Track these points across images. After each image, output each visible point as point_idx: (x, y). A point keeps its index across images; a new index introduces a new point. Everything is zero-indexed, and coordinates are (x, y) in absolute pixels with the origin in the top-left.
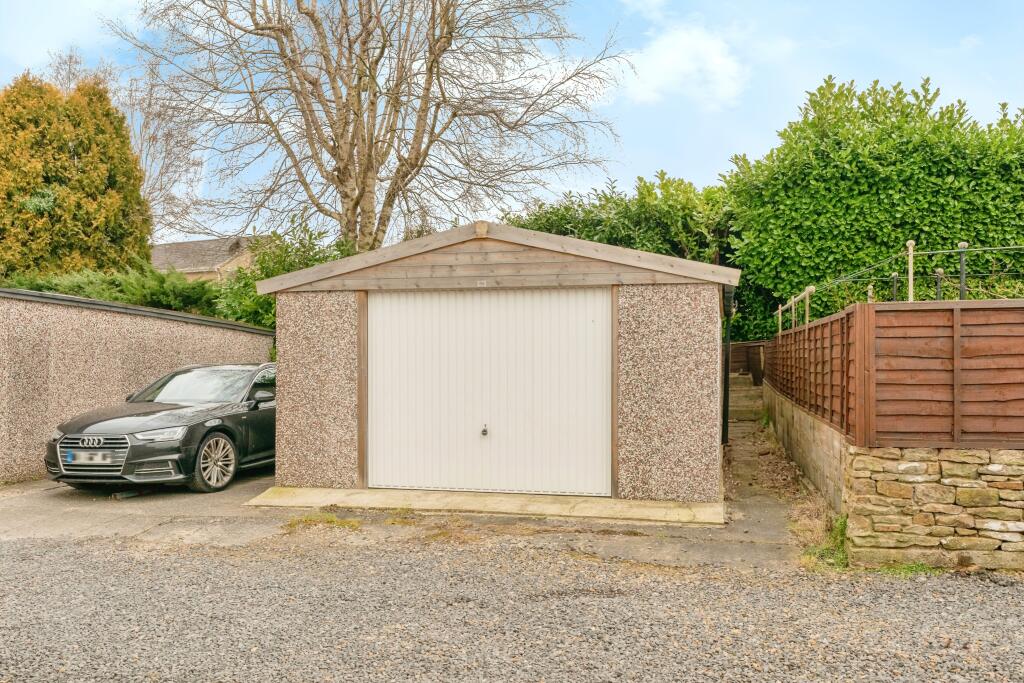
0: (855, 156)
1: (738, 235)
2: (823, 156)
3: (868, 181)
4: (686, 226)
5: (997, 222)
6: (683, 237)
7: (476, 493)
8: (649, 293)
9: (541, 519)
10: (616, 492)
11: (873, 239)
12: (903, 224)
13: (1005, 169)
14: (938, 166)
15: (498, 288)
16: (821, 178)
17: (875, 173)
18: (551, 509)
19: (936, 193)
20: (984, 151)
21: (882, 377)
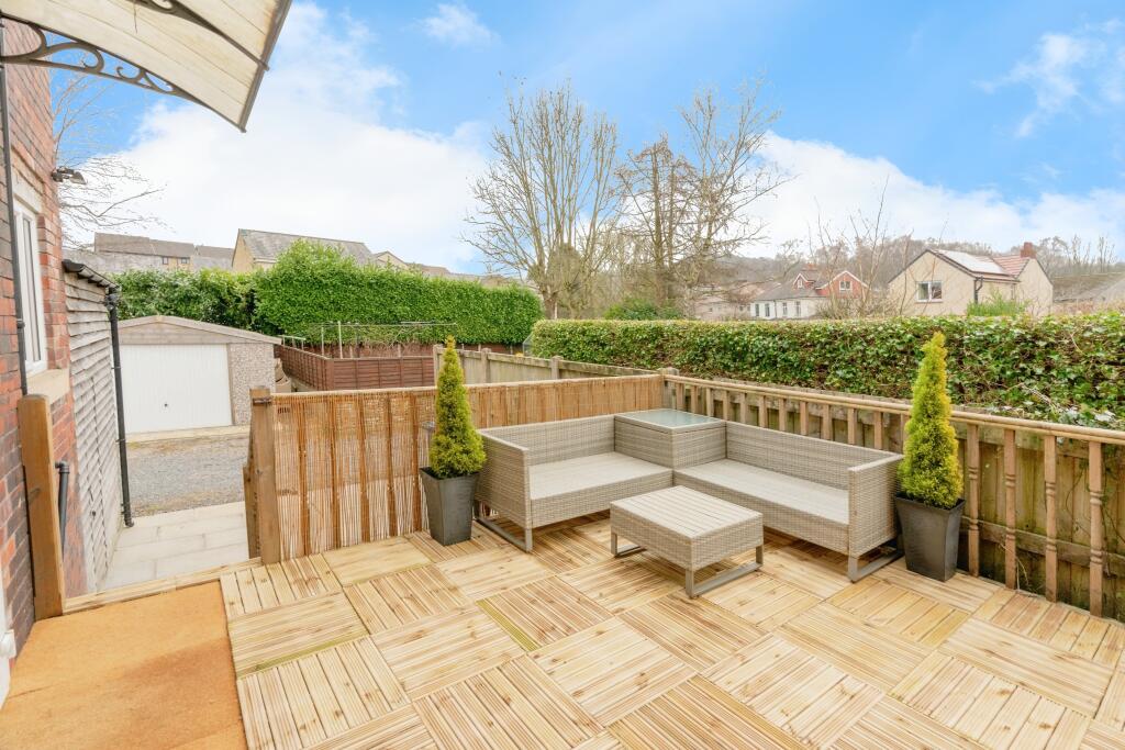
0: (313, 274)
1: (259, 301)
2: (298, 271)
3: (317, 283)
4: (229, 293)
5: (368, 304)
6: (228, 298)
7: (168, 432)
8: (244, 346)
9: (207, 438)
10: (234, 423)
11: (321, 307)
12: (333, 302)
13: (370, 285)
14: (346, 282)
15: (170, 343)
16: (298, 280)
17: (321, 282)
18: (210, 434)
19: (346, 292)
20: (362, 277)
21: (338, 380)
